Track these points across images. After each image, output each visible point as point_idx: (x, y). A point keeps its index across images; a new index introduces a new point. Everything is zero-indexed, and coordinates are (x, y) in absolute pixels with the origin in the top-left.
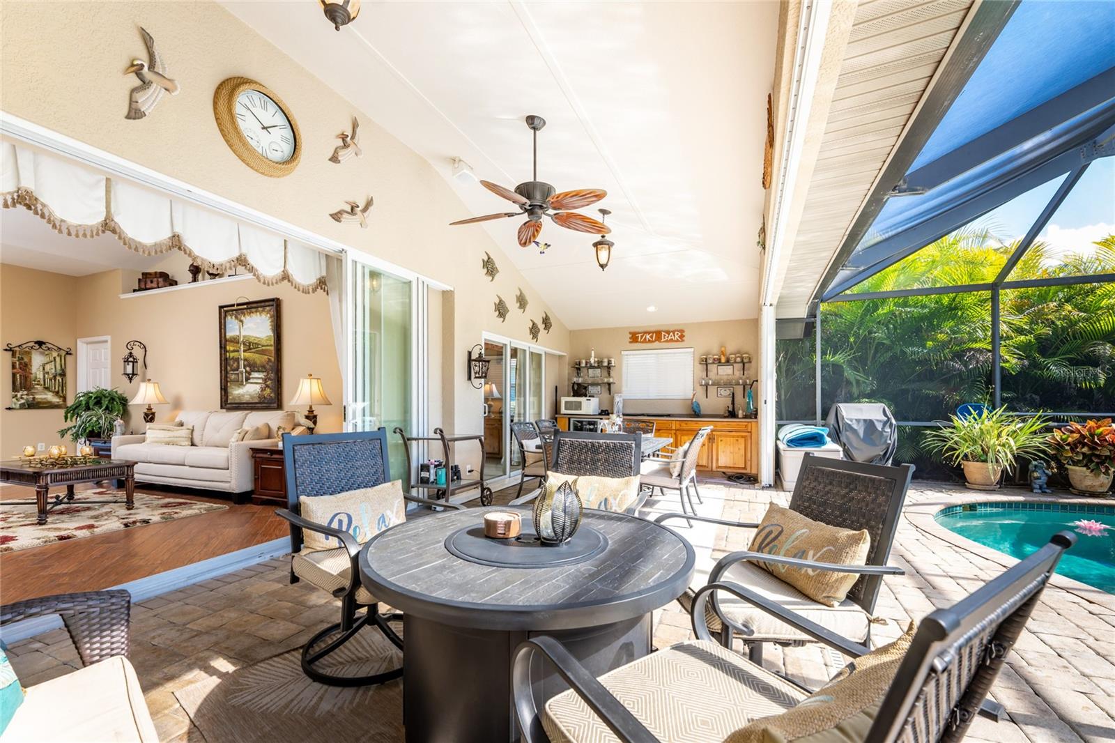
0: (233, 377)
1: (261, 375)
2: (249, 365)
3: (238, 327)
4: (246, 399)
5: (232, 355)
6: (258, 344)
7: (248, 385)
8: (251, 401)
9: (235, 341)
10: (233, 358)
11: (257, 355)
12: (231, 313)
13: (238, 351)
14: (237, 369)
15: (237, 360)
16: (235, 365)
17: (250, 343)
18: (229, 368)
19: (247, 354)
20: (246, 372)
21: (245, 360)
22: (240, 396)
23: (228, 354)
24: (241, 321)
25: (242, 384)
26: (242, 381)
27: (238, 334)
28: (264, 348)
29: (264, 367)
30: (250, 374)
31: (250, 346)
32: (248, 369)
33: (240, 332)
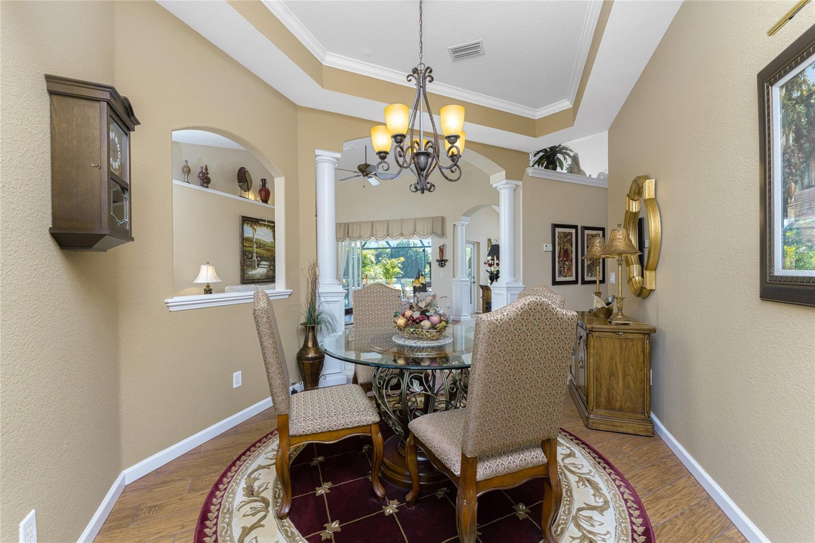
0: (248, 263)
1: (267, 263)
2: (259, 257)
3: (252, 232)
4: (258, 276)
5: (248, 249)
6: (266, 245)
7: (259, 269)
8: (261, 278)
9: (249, 240)
10: (248, 251)
11: (264, 251)
12: (247, 222)
13: (252, 247)
14: (252, 258)
15: (252, 253)
16: (250, 256)
17: (260, 244)
18: (245, 257)
19: (258, 250)
20: (257, 260)
21: (257, 253)
22: (253, 275)
23: (245, 248)
24: (255, 229)
25: (254, 268)
26: (255, 266)
27: (252, 236)
28: (269, 248)
29: (269, 258)
30: (260, 262)
31: (260, 245)
32: (259, 259)
33: (254, 236)
